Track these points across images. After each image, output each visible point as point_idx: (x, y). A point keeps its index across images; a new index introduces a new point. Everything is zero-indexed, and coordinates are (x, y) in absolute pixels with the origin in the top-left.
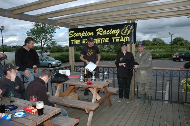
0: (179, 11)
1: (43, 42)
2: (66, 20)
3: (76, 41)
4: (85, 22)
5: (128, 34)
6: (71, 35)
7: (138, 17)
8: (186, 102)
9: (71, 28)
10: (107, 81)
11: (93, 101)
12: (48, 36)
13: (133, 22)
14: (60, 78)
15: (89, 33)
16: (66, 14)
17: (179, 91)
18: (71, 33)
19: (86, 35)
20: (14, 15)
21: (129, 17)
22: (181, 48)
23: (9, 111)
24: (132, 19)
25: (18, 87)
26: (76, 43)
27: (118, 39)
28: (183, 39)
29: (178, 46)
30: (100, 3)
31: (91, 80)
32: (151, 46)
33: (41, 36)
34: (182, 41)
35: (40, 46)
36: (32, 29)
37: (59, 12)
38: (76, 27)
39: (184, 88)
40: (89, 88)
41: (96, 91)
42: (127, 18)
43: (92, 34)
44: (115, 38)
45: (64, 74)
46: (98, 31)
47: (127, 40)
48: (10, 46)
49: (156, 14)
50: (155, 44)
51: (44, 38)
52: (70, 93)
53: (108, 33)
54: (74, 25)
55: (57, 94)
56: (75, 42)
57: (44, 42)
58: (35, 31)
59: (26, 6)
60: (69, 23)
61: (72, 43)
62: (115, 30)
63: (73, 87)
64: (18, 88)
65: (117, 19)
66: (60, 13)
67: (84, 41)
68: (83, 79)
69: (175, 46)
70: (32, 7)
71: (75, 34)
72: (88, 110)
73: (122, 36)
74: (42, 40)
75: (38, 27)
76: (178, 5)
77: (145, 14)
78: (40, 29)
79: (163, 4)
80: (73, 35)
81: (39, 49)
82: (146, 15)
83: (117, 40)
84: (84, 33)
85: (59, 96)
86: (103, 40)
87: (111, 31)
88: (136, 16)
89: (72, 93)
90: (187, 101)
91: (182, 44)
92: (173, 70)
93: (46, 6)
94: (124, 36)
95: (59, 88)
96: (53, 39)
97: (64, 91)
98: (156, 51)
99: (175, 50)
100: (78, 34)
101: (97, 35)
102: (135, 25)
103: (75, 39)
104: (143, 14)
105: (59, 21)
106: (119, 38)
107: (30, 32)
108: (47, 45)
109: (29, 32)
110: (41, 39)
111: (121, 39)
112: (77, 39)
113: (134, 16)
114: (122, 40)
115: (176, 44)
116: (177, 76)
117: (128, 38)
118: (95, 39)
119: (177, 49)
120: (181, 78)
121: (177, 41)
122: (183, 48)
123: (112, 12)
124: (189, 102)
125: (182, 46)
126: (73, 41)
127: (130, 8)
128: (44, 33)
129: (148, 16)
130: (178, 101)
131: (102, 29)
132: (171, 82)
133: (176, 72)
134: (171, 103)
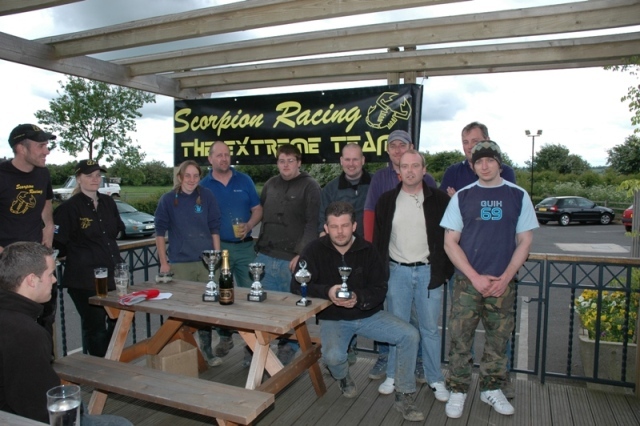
1: (96, 147)
3: (199, 146)
4: (234, 75)
5: (390, 126)
6: (183, 125)
8: (595, 380)
10: (308, 304)
11: (250, 384)
12: (115, 128)
13: (411, 82)
15: (247, 116)
17: (571, 337)
18: (181, 117)
19: (234, 126)
22: (563, 181)
24: (405, 71)
26: (199, 153)
28: (567, 152)
29: (551, 173)
33: (88, 127)
34: (564, 158)
36: (55, 101)
37: (129, 31)
39: (586, 323)
42: (387, 66)
43: (256, 121)
44: (343, 139)
46: (281, 113)
49: (494, 55)
51: (101, 135)
53: (317, 119)
54: (195, 85)
55: (112, 349)
56: (197, 149)
57: (100, 148)
58: (66, 107)
60: (174, 80)
61: (186, 154)
62: (344, 111)
65: (352, 69)
66: (133, 33)
68: (217, 292)
69: (542, 173)
71: (196, 119)
72: (226, 422)
73: (368, 134)
74: (91, 141)
75: (81, 94)
76: (577, 22)
77: (455, 53)
78: (86, 100)
79: (523, 15)
80: (190, 122)
84: (229, 117)
87: (328, 112)
88: (422, 60)
89: (177, 344)
90: (600, 376)
91: (564, 170)
92: (552, 262)
94: (376, 134)
95: (124, 325)
96: (129, 140)
99: (543, 186)
100: (207, 121)
101: (275, 126)
102: (415, 93)
103: (196, 141)
105: (137, 70)
106: (358, 138)
107: (50, 111)
108: (111, 158)
109: (45, 112)
110: (91, 136)
111: (366, 144)
112: (205, 141)
113: (413, 60)
114: (369, 146)
115: (547, 168)
116: (566, 284)
118: (267, 141)
119: (551, 184)
120: (577, 290)
121: (550, 159)
122: (570, 180)
123: (334, 38)
124: (606, 378)
125: (567, 176)
126: (190, 144)
127: (400, 27)
128: (101, 116)
129: (466, 62)
130: (569, 374)
131: (297, 105)
132: (543, 305)
133: (561, 267)
134: (543, 382)
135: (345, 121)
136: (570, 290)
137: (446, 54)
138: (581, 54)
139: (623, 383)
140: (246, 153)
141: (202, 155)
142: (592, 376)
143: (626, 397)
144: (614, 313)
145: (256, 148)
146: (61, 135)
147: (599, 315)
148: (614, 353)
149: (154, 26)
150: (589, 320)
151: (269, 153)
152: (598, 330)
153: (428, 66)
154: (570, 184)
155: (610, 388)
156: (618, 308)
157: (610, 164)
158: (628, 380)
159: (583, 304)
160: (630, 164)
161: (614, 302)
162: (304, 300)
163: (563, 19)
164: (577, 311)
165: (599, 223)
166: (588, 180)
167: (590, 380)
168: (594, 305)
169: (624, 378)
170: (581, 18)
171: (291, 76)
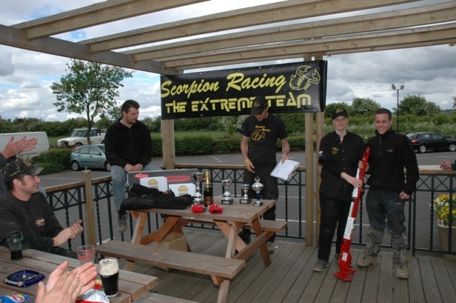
1: (92, 108)
3: (176, 105)
4: (201, 59)
5: (306, 88)
6: (166, 92)
7: (332, 47)
8: (450, 252)
9: (167, 72)
10: (261, 204)
11: (228, 255)
12: (105, 94)
13: (319, 59)
14: (144, 197)
15: (208, 84)
16: (159, 39)
17: (432, 224)
18: (165, 87)
19: (200, 91)
20: (30, 40)
21: (310, 47)
22: (421, 121)
23: (22, 286)
24: (315, 52)
25: (43, 220)
26: (176, 110)
27: (282, 101)
28: (424, 100)
29: (412, 115)
30: (244, 12)
31: (222, 201)
33: (86, 95)
34: (422, 104)
35: (83, 119)
36: (64, 77)
37: (141, 34)
39: (442, 216)
40: (216, 223)
42: (303, 49)
43: (214, 87)
44: (274, 97)
45: (153, 186)
46: (230, 81)
47: (304, 104)
48: (10, 120)
49: (374, 40)
50: (357, 112)
51: (95, 100)
52: (168, 235)
53: (255, 84)
54: (174, 67)
56: (175, 108)
57: (95, 109)
58: (71, 81)
59: (59, 18)
60: (161, 62)
61: (169, 112)
62: (274, 78)
63: (176, 219)
64: (41, 223)
65: (279, 52)
66: (143, 36)
67: (197, 106)
68: (202, 199)
69: (405, 116)
70: (76, 22)
71: (174, 87)
72: (218, 277)
73: (291, 94)
74: (88, 104)
75: (81, 72)
76: (432, 18)
77: (349, 40)
78: (84, 76)
80: (170, 90)
81: (81, 127)
82: (349, 42)
83: (278, 101)
84: (196, 85)
85: (141, 243)
86: (244, 103)
87: (263, 79)
88: (327, 45)
89: (171, 235)
90: (453, 250)
91: (421, 113)
93: (112, 18)
94: (296, 93)
95: (142, 222)
96: (115, 102)
97: (150, 231)
98: (361, 128)
99: (406, 125)
100: (181, 88)
101: (227, 90)
102: (322, 66)
103: (174, 102)
104: (344, 39)
105: (139, 58)
106: (284, 97)
107: (60, 84)
108: (102, 116)
109: (57, 85)
110: (88, 101)
111: (289, 100)
112: (180, 102)
113: (321, 45)
114: (291, 102)
115: (409, 112)
116: (428, 189)
117: (306, 99)
118: (221, 100)
119: (411, 124)
120: (435, 193)
121: (410, 106)
122: (426, 120)
125: (423, 118)
126: (171, 105)
127: (314, 25)
128: (95, 87)
129: (356, 45)
130: (431, 249)
131: (242, 75)
132: (412, 203)
133: (424, 178)
134: (414, 255)
135: (275, 85)
136: (430, 193)
137: (343, 41)
138: (434, 36)
140: (207, 109)
141: (178, 111)
142: (447, 250)
145: (214, 105)
146: (68, 101)
147: (451, 210)
150: (444, 213)
151: (222, 108)
152: (450, 220)
154: (426, 123)
159: (439, 203)
162: (258, 202)
163: (422, 17)
164: (435, 208)
165: (448, 150)
166: (439, 119)
167: (446, 253)
168: (447, 204)
170: (434, 15)
171: (240, 58)
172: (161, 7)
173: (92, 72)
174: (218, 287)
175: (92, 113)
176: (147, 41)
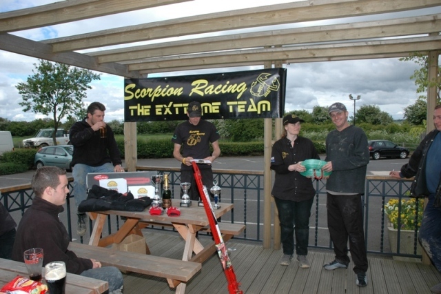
0: (381, 45)
1: (59, 109)
2: (119, 56)
3: (141, 108)
4: (165, 63)
5: (266, 95)
6: (130, 95)
7: (291, 56)
8: (398, 254)
9: (130, 75)
10: (219, 207)
11: (185, 258)
12: (73, 96)
13: (279, 67)
14: (103, 199)
15: (172, 89)
17: (383, 227)
18: (129, 90)
19: (163, 95)
21: (270, 55)
22: (375, 130)
24: (275, 60)
26: (141, 113)
27: (244, 106)
28: (378, 110)
29: (367, 124)
30: (205, 18)
31: (181, 204)
32: (310, 125)
33: (54, 96)
34: (376, 114)
35: (50, 119)
36: (31, 77)
37: (103, 36)
38: (141, 75)
39: (392, 220)
40: (174, 225)
41: (193, 231)
42: (264, 57)
43: (178, 92)
44: (235, 103)
45: (112, 188)
46: (194, 87)
47: (264, 110)
49: (331, 50)
50: (317, 120)
51: (62, 102)
52: (127, 237)
53: (218, 90)
54: (139, 71)
55: (93, 240)
56: (139, 111)
57: (62, 110)
58: (38, 82)
60: (125, 65)
61: (132, 114)
62: (236, 85)
63: (136, 221)
65: (241, 59)
66: (106, 38)
67: (160, 110)
68: (161, 201)
69: (361, 124)
70: (36, 19)
71: (138, 91)
72: (173, 280)
73: (251, 100)
74: (55, 105)
75: (49, 73)
76: (383, 32)
77: (307, 49)
78: (52, 77)
79: (350, 27)
80: (134, 93)
81: (48, 127)
82: (308, 51)
83: (239, 107)
84: (160, 89)
85: (99, 246)
86: (206, 108)
87: (225, 86)
88: (287, 53)
89: (131, 237)
90: (401, 252)
91: (376, 122)
94: (257, 100)
95: (100, 224)
96: (83, 104)
97: (110, 233)
98: (320, 135)
100: (146, 92)
101: (190, 95)
102: (282, 73)
103: (139, 105)
104: (303, 48)
105: (102, 60)
106: (245, 103)
107: (27, 84)
109: (23, 84)
110: (55, 102)
111: (250, 106)
112: (144, 105)
113: (281, 53)
114: (252, 108)
115: (365, 120)
116: (379, 194)
117: (266, 105)
118: (184, 105)
120: (386, 198)
121: (366, 115)
122: (380, 129)
123: (233, 40)
124: (405, 253)
125: (378, 126)
126: (135, 107)
127: (274, 34)
128: (62, 88)
129: (314, 55)
130: (382, 251)
131: (206, 82)
133: (376, 183)
135: (236, 91)
136: (381, 197)
137: (301, 50)
138: (385, 50)
139: (415, 256)
140: (170, 113)
141: (143, 114)
142: (396, 252)
143: (417, 264)
144: (409, 213)
145: (177, 109)
146: (35, 101)
147: (399, 214)
148: (409, 237)
149: (120, 33)
150: (394, 217)
152: (399, 223)
153: (290, 56)
154: (380, 131)
155: (407, 259)
156: (411, 210)
157: (406, 118)
158: (418, 254)
159: (389, 208)
160: (419, 118)
161: (409, 206)
162: (216, 205)
163: (374, 30)
164: (386, 212)
165: (400, 158)
166: (392, 128)
167: (395, 255)
168: (397, 208)
169: (415, 253)
170: (384, 29)
171: (202, 63)
172: (122, 9)
173: (59, 73)
174: (174, 290)
175: (58, 114)
176: (109, 43)
